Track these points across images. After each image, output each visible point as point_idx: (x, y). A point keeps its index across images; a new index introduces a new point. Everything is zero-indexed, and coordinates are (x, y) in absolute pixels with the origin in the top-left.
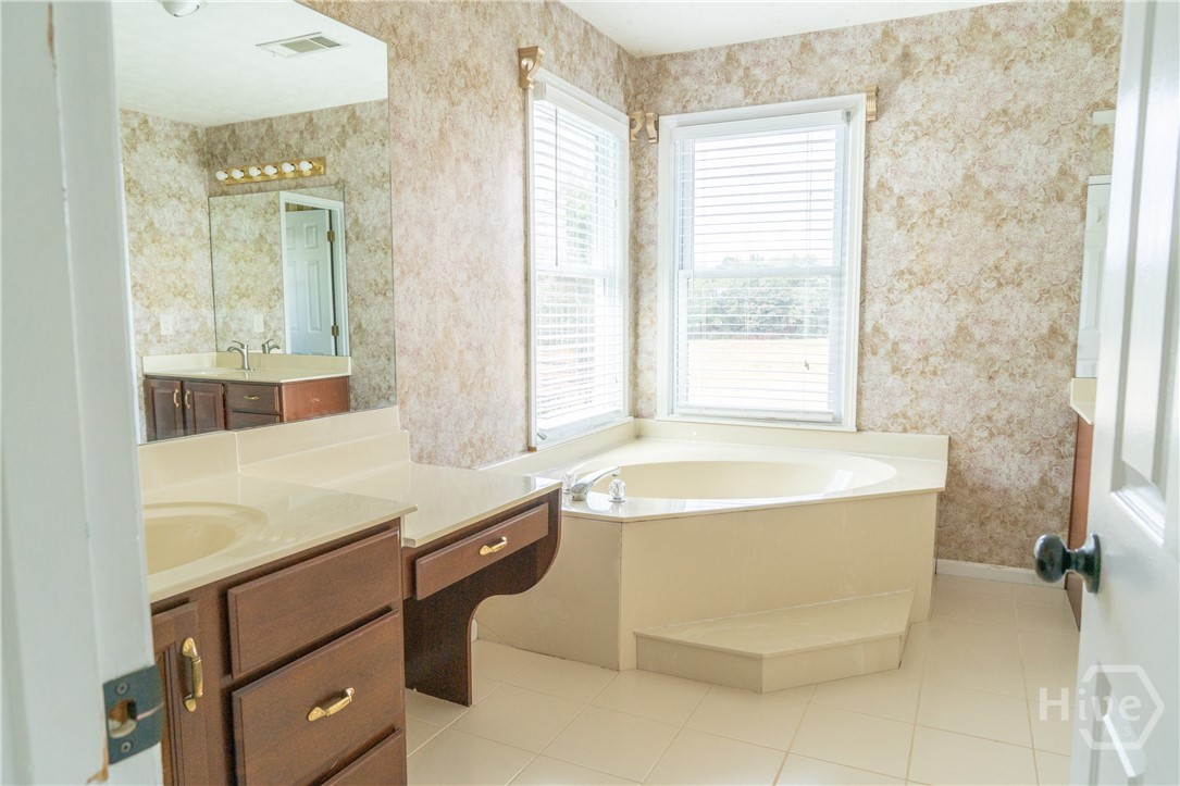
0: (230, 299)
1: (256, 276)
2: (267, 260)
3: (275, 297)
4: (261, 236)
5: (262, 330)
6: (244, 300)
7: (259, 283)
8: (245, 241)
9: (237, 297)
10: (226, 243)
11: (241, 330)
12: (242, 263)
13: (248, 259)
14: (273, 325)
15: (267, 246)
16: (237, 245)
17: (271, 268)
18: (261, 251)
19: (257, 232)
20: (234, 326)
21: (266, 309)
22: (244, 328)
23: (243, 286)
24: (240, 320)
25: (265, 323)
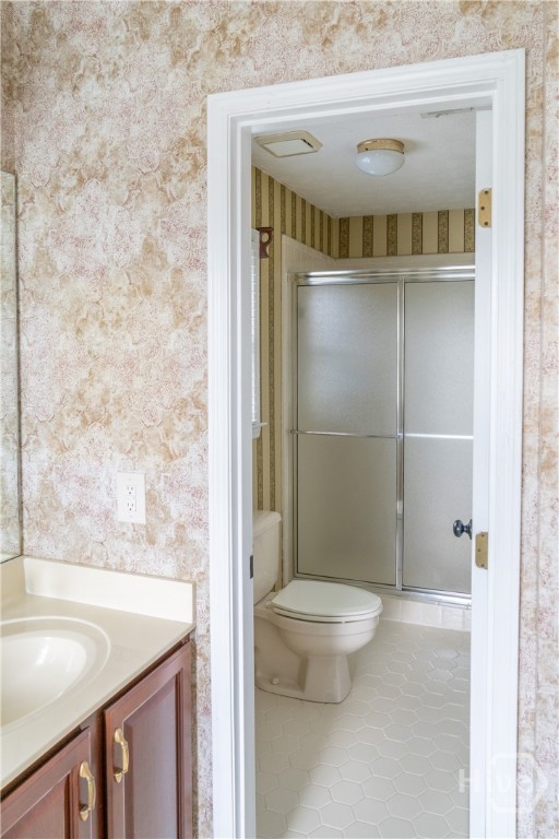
0: (61, 425)
1: (130, 364)
2: (166, 317)
3: (188, 426)
4: (148, 248)
5: (140, 518)
6: (95, 432)
7: (138, 383)
8: (103, 271)
9: (77, 422)
10: (56, 281)
11: (84, 510)
12: (93, 332)
13: (109, 318)
14: (176, 508)
15: (167, 276)
16: (81, 284)
17: (175, 342)
18: (148, 292)
19: (139, 240)
20: (67, 496)
21: (154, 460)
22: (95, 508)
23: (94, 393)
24: (83, 482)
25: (151, 498)
